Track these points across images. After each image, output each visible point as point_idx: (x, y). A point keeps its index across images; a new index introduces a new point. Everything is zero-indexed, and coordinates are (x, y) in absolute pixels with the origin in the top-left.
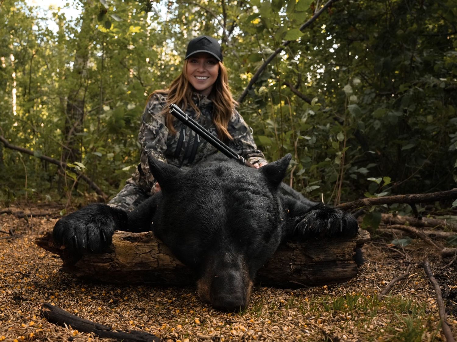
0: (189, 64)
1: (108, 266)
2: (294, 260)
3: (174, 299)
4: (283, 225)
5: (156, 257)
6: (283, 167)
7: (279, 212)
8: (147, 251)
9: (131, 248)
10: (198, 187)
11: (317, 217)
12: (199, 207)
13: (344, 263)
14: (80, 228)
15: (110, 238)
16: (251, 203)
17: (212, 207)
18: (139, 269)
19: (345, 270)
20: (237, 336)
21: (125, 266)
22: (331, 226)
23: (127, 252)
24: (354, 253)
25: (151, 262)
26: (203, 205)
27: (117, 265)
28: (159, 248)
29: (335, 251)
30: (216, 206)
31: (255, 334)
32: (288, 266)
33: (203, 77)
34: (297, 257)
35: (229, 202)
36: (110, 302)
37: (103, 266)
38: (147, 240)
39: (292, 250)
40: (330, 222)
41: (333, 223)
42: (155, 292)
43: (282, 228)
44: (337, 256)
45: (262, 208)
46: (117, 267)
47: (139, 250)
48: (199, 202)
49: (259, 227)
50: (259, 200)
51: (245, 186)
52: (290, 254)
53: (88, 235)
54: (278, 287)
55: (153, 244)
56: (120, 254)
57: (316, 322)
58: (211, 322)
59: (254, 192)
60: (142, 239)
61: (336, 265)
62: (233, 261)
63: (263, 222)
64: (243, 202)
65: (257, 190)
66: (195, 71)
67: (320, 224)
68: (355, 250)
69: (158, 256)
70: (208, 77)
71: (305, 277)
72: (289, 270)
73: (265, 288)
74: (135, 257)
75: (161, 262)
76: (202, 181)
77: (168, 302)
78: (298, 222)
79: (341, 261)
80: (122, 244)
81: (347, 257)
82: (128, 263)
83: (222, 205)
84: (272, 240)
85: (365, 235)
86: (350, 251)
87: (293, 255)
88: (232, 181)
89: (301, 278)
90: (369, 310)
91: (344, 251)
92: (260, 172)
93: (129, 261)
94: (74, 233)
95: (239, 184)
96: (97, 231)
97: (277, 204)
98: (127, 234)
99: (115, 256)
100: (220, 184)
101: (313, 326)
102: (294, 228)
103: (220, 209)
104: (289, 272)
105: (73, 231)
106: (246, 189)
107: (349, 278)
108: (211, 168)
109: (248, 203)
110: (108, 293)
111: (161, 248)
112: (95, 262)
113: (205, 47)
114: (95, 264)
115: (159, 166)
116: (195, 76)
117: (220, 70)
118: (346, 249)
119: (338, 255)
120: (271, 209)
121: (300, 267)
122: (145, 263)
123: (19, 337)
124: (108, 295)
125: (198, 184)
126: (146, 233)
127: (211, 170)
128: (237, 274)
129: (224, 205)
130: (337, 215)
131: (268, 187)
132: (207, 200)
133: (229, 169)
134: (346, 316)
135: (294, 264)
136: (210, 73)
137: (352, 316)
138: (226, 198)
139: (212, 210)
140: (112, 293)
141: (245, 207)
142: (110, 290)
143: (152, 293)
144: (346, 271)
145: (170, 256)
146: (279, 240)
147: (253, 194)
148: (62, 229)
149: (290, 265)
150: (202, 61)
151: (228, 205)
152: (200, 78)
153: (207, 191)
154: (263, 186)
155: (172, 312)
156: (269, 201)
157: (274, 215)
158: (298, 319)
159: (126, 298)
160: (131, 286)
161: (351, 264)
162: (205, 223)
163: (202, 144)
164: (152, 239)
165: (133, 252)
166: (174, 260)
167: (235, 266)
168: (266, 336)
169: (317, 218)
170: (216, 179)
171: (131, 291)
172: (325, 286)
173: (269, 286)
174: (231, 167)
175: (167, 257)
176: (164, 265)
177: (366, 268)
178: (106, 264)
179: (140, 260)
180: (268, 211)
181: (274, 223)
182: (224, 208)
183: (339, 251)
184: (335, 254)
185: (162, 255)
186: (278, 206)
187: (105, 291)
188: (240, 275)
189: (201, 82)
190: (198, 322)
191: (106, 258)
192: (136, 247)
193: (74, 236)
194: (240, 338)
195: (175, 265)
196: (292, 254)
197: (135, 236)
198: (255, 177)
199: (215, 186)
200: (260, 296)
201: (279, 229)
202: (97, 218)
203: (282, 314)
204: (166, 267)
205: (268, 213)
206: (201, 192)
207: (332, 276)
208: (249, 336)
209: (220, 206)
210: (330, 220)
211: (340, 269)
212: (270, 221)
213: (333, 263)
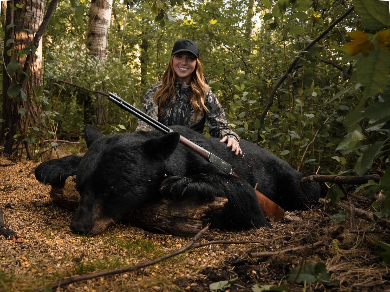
0: (174, 58)
2: (160, 212)
9: (72, 186)
13: (193, 221)
14: (47, 169)
18: (73, 201)
19: (193, 226)
23: (69, 188)
24: (203, 215)
27: (64, 196)
29: (189, 211)
32: (154, 216)
33: (185, 68)
36: (49, 218)
47: (75, 188)
56: (65, 189)
61: (187, 222)
66: (179, 64)
68: (205, 213)
70: (188, 69)
71: (165, 226)
72: (154, 219)
73: (132, 228)
74: (72, 192)
79: (190, 218)
80: (69, 183)
81: (195, 217)
82: (68, 196)
83: (96, 163)
86: (200, 212)
89: (163, 226)
91: (195, 212)
93: (69, 194)
94: (42, 172)
96: (57, 172)
99: (63, 190)
113: (188, 47)
114: (56, 194)
116: (179, 67)
117: (197, 63)
118: (198, 211)
119: (189, 214)
121: (162, 218)
122: (76, 197)
127: (106, 139)
131: (141, 155)
133: (117, 139)
136: (190, 66)
144: (193, 228)
149: (156, 215)
150: (184, 57)
152: (183, 69)
154: (135, 154)
161: (197, 223)
163: (187, 118)
165: (72, 189)
167: (88, 205)
170: (104, 146)
172: (170, 236)
178: (60, 195)
179: (74, 194)
183: (192, 211)
184: (187, 213)
189: (183, 72)
191: (60, 191)
193: (41, 174)
207: (183, 230)
211: (189, 225)
213: (185, 219)
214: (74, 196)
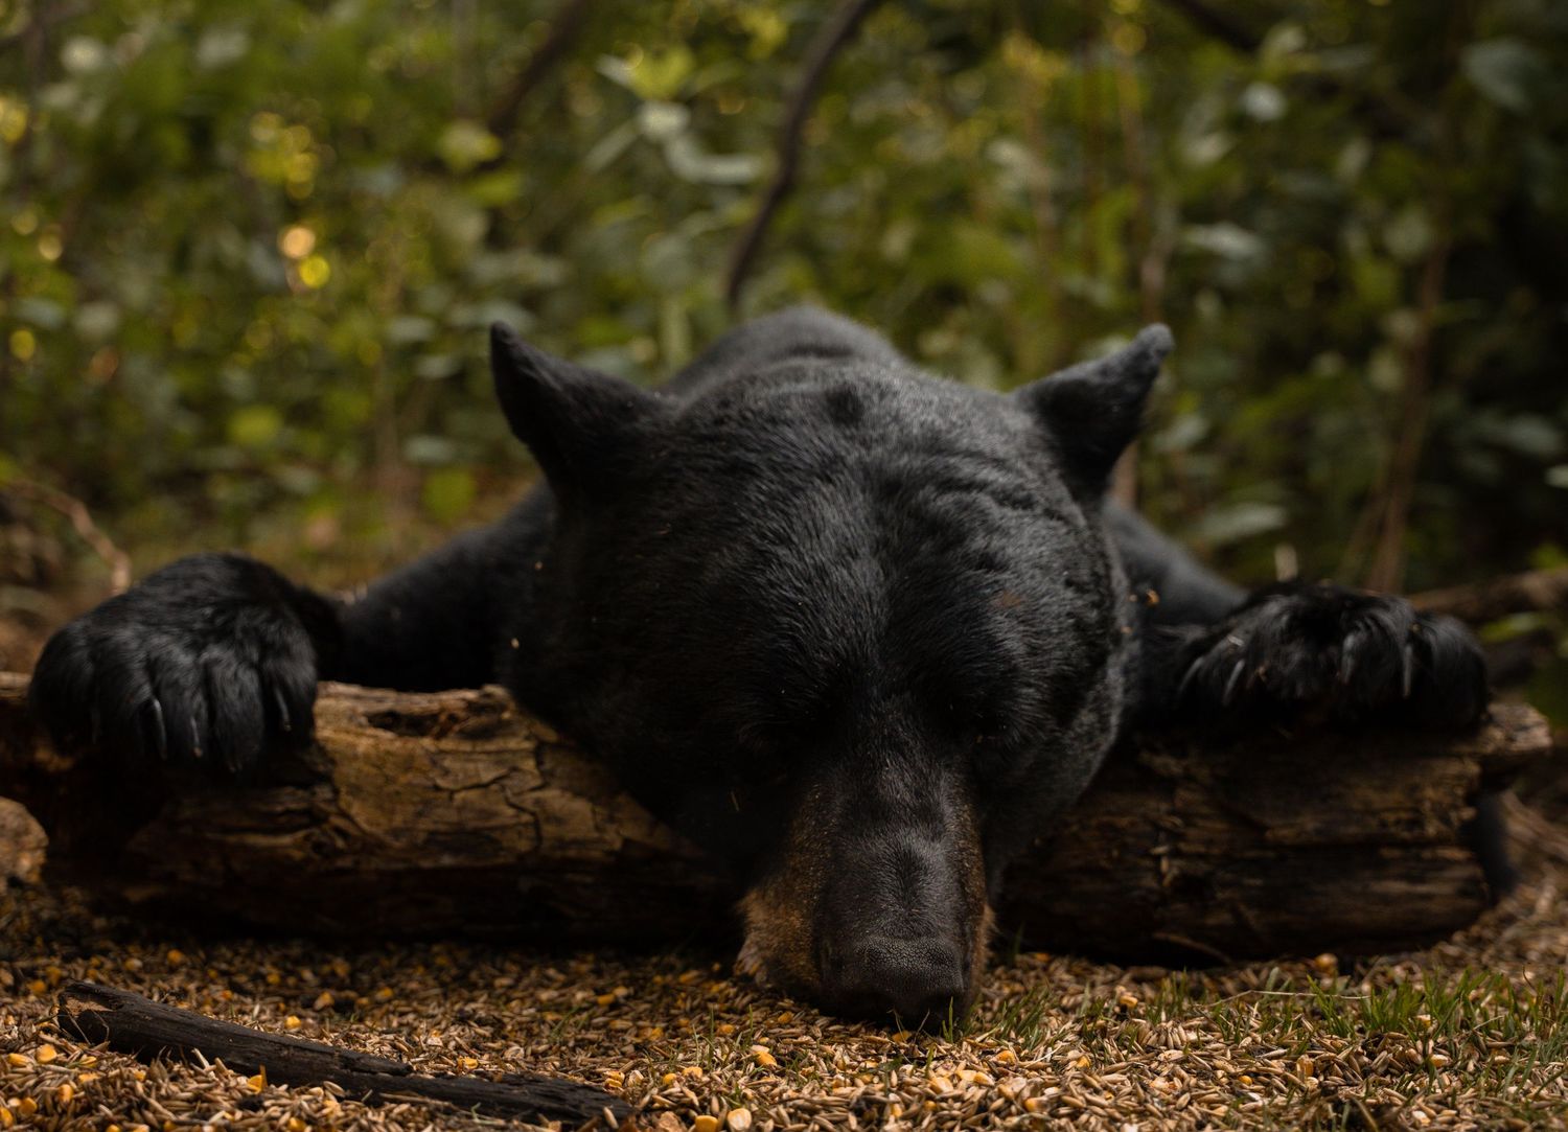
1: (299, 847)
2: (1175, 836)
3: (621, 992)
4: (1132, 659)
5: (528, 805)
6: (1132, 389)
7: (1112, 595)
8: (487, 777)
9: (408, 764)
10: (749, 471)
11: (1290, 627)
12: (764, 558)
13: (1416, 856)
14: (173, 667)
15: (305, 718)
16: (996, 542)
17: (821, 557)
18: (447, 860)
19: (1422, 889)
20: (957, 1099)
21: (381, 845)
22: (1357, 670)
23: (389, 780)
24: (1468, 813)
25: (503, 828)
26: (782, 551)
27: (340, 843)
28: (539, 763)
29: (1376, 799)
30: (839, 554)
31: (1034, 1093)
32: (1147, 863)
34: (1188, 818)
35: (895, 540)
36: (320, 1004)
37: (273, 848)
38: (483, 728)
39: (1166, 786)
40: (1352, 653)
41: (1365, 655)
42: (514, 968)
43: (1126, 671)
44: (1384, 824)
45: (1045, 569)
46: (340, 853)
47: (446, 772)
48: (763, 536)
49: (1033, 651)
50: (1028, 531)
51: (967, 469)
52: (1156, 807)
53: (210, 697)
54: (1100, 958)
55: (512, 744)
56: (356, 790)
57: (1291, 1067)
58: (829, 1058)
59: (1005, 498)
60: (453, 718)
61: (1380, 868)
62: (918, 794)
63: (1049, 633)
64: (961, 538)
65: (1021, 487)
67: (1303, 663)
68: (1471, 799)
69: (537, 802)
71: (1225, 918)
72: (1149, 881)
73: (1040, 958)
74: (427, 803)
75: (549, 830)
76: (768, 447)
77: (595, 1004)
78: (1200, 648)
79: (1403, 845)
80: (364, 744)
81: (1431, 831)
82: (396, 833)
83: (864, 551)
84: (1086, 717)
85: (1525, 728)
86: (1447, 800)
87: (1173, 813)
88: (906, 446)
89: (1211, 921)
90: (1531, 1037)
91: (1420, 801)
92: (1029, 410)
93: (398, 821)
94: (147, 690)
95: (938, 462)
96: (250, 680)
97: (1103, 555)
98: (380, 700)
99: (335, 800)
100: (851, 459)
101: (1277, 1081)
102: (1179, 677)
103: (856, 567)
104: (1150, 891)
105: (139, 677)
106: (970, 486)
107: (1444, 933)
108: (804, 387)
109: (979, 543)
110: (290, 973)
111: (548, 766)
112: (227, 830)
114: (232, 839)
115: (556, 377)
118: (1430, 793)
119: (1391, 817)
120: (1084, 575)
121: (1202, 868)
122: (476, 832)
123: (14, 1102)
124: (291, 981)
125: (752, 457)
126: (471, 695)
127: (803, 395)
128: (933, 854)
129: (875, 552)
130: (1386, 618)
131: (1062, 477)
132: (798, 527)
133: (884, 392)
134: (1425, 1054)
135: (1175, 854)
137: (1453, 1054)
138: (880, 520)
139: (822, 571)
140: (307, 975)
141: (967, 560)
142: (297, 962)
143: (503, 973)
144: (1427, 897)
145: (592, 799)
146: (1114, 720)
147: (1001, 503)
148: (89, 669)
149: (1158, 858)
151: (891, 553)
153: (796, 490)
154: (1042, 474)
155: (629, 1038)
156: (1071, 541)
157: (1095, 605)
158: (1210, 1057)
159: (384, 994)
160: (392, 947)
161: (1450, 863)
162: (792, 628)
164: (508, 723)
165: (418, 780)
166: (611, 819)
167: (927, 816)
168: (1079, 1101)
169: (1289, 634)
170: (831, 437)
171: (401, 965)
172: (1326, 959)
173: (1056, 951)
174: (897, 383)
175: (581, 806)
176: (562, 844)
177: (1530, 908)
178: (286, 840)
179: (453, 816)
180: (1069, 583)
181: (1096, 640)
182: (876, 566)
183: (1395, 797)
184: (1374, 813)
185: (555, 798)
186: (1108, 567)
187: (275, 965)
188: (949, 859)
190: (770, 1061)
191: (288, 812)
192: (435, 759)
193: (149, 703)
194: (971, 1109)
195: (617, 845)
196: (1164, 807)
197: (416, 709)
198: (1004, 430)
199: (828, 468)
200: (1018, 987)
201: (1114, 674)
202: (242, 620)
203: (1138, 1035)
204: (572, 853)
205: (1069, 594)
206: (770, 495)
207: (1359, 914)
208: (1009, 1102)
209: (855, 555)
210: (1350, 642)
211: (1397, 887)
212: (1080, 627)
213: (1367, 853)
214: (459, 830)
